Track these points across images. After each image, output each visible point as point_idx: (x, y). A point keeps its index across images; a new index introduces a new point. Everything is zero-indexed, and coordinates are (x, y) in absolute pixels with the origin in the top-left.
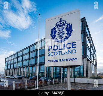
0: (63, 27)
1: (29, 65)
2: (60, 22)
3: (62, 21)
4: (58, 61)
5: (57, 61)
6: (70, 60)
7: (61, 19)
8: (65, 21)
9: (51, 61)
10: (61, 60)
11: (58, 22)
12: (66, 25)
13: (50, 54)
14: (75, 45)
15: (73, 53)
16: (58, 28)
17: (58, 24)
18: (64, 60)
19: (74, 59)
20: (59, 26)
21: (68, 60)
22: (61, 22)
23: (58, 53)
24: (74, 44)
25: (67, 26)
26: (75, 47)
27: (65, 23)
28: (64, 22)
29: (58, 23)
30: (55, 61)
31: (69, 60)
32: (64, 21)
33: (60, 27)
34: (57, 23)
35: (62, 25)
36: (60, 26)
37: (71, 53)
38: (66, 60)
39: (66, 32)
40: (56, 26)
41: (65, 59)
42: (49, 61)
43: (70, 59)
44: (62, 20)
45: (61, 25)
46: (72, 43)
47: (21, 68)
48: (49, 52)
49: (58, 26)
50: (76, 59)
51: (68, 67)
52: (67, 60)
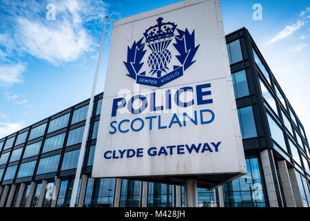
0: (167, 39)
1: (59, 172)
2: (156, 26)
3: (164, 24)
4: (145, 153)
5: (139, 153)
6: (194, 150)
7: (160, 20)
8: (173, 24)
9: (118, 154)
10: (158, 151)
11: (151, 28)
12: (176, 33)
13: (116, 125)
14: (209, 93)
15: (202, 123)
16: (152, 43)
17: (152, 33)
18: (168, 150)
19: (206, 147)
20: (152, 37)
21: (186, 150)
22: (160, 28)
23: (147, 122)
24: (204, 90)
25: (180, 37)
26: (210, 101)
27: (174, 29)
28: (171, 27)
29: (152, 30)
30: (131, 153)
31: (190, 151)
32: (169, 23)
33: (157, 41)
34: (147, 31)
35: (164, 36)
36: (156, 37)
37: (195, 123)
38: (175, 150)
39: (175, 52)
40: (145, 39)
41: (171, 148)
42: (108, 155)
43: (193, 146)
44: (163, 22)
45: (160, 35)
46: (199, 88)
47: (27, 184)
48: (113, 119)
49: (150, 38)
50: (216, 146)
51: (190, 182)
52: (179, 150)
